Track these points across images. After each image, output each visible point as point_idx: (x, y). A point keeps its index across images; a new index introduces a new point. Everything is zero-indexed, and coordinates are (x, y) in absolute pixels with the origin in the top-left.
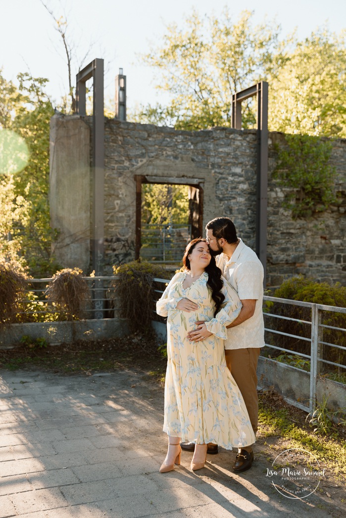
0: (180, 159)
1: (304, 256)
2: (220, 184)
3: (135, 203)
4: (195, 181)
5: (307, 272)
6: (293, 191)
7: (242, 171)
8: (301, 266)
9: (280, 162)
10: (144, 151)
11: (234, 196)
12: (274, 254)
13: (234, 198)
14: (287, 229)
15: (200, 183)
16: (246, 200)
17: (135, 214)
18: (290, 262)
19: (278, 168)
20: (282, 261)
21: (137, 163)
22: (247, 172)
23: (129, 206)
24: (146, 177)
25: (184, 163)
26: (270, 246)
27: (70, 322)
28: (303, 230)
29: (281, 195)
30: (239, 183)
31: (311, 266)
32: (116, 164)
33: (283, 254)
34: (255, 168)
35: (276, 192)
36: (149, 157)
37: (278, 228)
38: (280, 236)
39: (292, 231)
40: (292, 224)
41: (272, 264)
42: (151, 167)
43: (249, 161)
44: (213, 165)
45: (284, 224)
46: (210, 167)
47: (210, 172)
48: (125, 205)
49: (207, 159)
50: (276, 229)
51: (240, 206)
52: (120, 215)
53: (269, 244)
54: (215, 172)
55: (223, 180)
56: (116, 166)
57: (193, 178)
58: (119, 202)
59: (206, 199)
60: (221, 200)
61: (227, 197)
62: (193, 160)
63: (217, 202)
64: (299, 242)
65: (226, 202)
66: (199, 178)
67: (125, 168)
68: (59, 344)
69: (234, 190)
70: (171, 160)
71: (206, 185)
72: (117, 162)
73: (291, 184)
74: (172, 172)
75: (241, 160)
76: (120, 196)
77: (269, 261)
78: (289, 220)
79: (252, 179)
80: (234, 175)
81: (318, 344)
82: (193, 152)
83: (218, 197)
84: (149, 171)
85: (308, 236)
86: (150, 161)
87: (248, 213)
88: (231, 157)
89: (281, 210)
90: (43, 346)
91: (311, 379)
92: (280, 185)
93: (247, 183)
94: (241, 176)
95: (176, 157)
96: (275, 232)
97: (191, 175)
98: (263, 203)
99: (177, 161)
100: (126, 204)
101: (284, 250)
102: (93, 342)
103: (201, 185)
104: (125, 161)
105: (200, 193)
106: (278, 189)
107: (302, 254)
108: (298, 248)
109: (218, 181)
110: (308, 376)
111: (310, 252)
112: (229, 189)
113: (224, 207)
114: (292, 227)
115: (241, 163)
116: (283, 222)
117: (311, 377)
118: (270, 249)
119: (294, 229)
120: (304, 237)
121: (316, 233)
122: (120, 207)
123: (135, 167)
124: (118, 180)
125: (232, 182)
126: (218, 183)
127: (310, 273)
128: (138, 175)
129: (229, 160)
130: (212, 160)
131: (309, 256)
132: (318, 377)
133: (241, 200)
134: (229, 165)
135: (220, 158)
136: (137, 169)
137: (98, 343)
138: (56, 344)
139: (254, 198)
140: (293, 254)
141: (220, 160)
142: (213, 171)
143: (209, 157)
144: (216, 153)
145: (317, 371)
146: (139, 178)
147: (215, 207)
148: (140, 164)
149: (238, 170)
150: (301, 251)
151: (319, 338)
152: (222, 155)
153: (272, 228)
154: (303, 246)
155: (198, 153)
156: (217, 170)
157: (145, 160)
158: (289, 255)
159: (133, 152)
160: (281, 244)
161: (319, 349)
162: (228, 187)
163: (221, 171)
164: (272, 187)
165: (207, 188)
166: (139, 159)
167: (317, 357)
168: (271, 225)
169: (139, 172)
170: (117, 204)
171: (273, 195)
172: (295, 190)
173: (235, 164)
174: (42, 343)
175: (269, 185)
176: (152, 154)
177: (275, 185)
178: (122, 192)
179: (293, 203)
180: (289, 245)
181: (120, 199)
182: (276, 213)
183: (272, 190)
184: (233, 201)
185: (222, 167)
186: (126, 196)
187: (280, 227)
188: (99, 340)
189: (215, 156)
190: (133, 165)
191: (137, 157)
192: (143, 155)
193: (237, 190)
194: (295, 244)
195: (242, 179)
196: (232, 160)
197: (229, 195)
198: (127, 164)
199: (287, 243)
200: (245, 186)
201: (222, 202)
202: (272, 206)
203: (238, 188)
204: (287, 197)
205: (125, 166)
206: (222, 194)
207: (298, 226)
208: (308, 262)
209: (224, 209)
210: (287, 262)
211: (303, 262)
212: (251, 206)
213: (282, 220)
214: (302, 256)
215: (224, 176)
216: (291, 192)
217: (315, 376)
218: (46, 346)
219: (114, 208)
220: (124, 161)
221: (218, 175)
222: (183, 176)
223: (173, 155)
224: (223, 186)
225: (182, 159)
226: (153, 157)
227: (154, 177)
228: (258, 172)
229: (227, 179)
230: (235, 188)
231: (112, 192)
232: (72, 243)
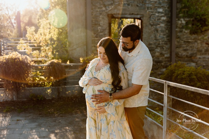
0: (131, 6)
1: (196, 53)
2: (151, 17)
3: (108, 28)
4: (139, 16)
5: (198, 61)
6: (190, 20)
7: (163, 10)
8: (195, 58)
9: (183, 5)
10: (112, 2)
11: (159, 23)
12: (180, 52)
13: (159, 24)
14: (187, 39)
15: (141, 17)
16: (165, 25)
17: (108, 33)
18: (189, 56)
19: (182, 8)
20: (184, 55)
21: (109, 8)
22: (165, 11)
23: (105, 29)
24: (114, 15)
25: (132, 7)
26: (178, 49)
27: (57, 87)
28: (196, 40)
29: (184, 22)
30: (162, 16)
31: (200, 58)
32: (98, 9)
33: (185, 52)
34: (170, 9)
35: (181, 21)
36: (115, 5)
37: (182, 39)
38: (183, 43)
39: (190, 40)
40: (190, 37)
41: (179, 57)
42: (116, 10)
43: (167, 5)
44: (148, 8)
45: (185, 37)
46: (146, 9)
47: (146, 12)
48: (103, 29)
49: (145, 5)
50: (181, 40)
51: (162, 28)
52: (101, 34)
53: (177, 47)
54: (149, 12)
55: (153, 16)
56: (98, 10)
57: (137, 14)
58: (100, 27)
59: (144, 25)
60: (152, 26)
61: (155, 24)
62: (137, 6)
63: (150, 26)
64: (194, 46)
65: (155, 26)
66: (141, 15)
67: (103, 11)
68: (51, 98)
69: (159, 20)
70: (126, 6)
71: (144, 18)
72: (99, 8)
73: (189, 16)
74: (127, 12)
75: (162, 5)
76: (101, 25)
77: (177, 56)
78: (188, 35)
79: (168, 14)
80: (159, 12)
81: (167, 108)
82: (137, 2)
83: (150, 24)
84: (115, 12)
85: (199, 43)
86: (116, 7)
87: (166, 32)
88: (158, 3)
89: (184, 30)
91: (163, 132)
92: (184, 17)
93: (166, 16)
94: (162, 13)
95: (129, 5)
96: (181, 41)
97: (136, 13)
98: (174, 26)
99: (129, 7)
100: (104, 28)
101: (185, 50)
102: (69, 97)
103: (142, 18)
104: (103, 8)
105: (142, 22)
106: (182, 19)
107: (195, 52)
108: (193, 49)
109: (151, 16)
110: (162, 129)
111: (199, 51)
112: (156, 20)
113: (153, 29)
114: (189, 38)
115: (163, 7)
116: (185, 36)
117: (164, 130)
118: (178, 50)
119: (191, 39)
120: (196, 44)
121: (203, 42)
122: (101, 30)
123: (108, 10)
124: (100, 17)
125: (158, 16)
126: (150, 17)
127: (199, 62)
128: (110, 14)
129: (156, 5)
130: (147, 5)
131: (199, 53)
132: (167, 131)
133: (163, 25)
134: (156, 8)
135: (152, 4)
136: (109, 11)
137: (71, 98)
138: (49, 98)
139: (169, 24)
140: (190, 52)
141: (151, 5)
142: (148, 11)
143: (146, 4)
144: (150, 2)
145: (167, 127)
146: (110, 16)
147: (149, 29)
148: (110, 8)
149: (161, 10)
150: (194, 51)
151: (168, 105)
152: (153, 3)
153: (179, 39)
154: (196, 48)
155: (140, 2)
156: (150, 11)
157: (113, 7)
158: (188, 53)
159: (107, 3)
160: (184, 47)
161: (168, 112)
162: (155, 19)
163: (152, 11)
164: (179, 18)
165: (145, 19)
166: (110, 6)
167: (167, 117)
168: (179, 38)
169: (110, 13)
170: (99, 29)
171: (180, 22)
172: (192, 19)
173: (159, 7)
175: (177, 17)
176: (117, 4)
177: (180, 17)
178: (101, 23)
179: (190, 26)
180: (188, 48)
181: (101, 26)
182: (181, 32)
183: (179, 20)
184: (158, 26)
185: (153, 9)
186: (104, 24)
187: (183, 38)
188: (72, 97)
189: (149, 3)
190: (107, 9)
191: (109, 5)
192: (112, 4)
193: (160, 20)
194: (191, 47)
195: (163, 15)
196: (157, 5)
197: (156, 23)
198: (104, 9)
199: (187, 46)
200: (164, 18)
201: (153, 27)
202: (179, 28)
203: (161, 19)
204: (187, 23)
205: (103, 10)
206: (152, 22)
207: (193, 38)
208: (198, 56)
209: (154, 30)
210: (187, 56)
211: (195, 56)
212: (168, 28)
213: (184, 35)
214: (195, 53)
215: (153, 13)
216: (189, 20)
217: (165, 130)
219: (98, 31)
220: (102, 7)
221: (150, 13)
222: (132, 14)
223: (127, 4)
224: (153, 18)
225: (132, 6)
226: (117, 5)
227: (117, 15)
228: (171, 11)
229: (155, 15)
230: (159, 19)
231: (97, 23)
232: (77, 48)
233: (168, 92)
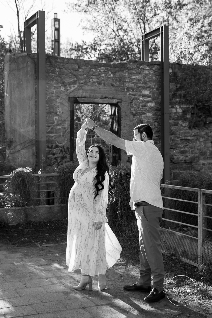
0: (103, 85)
1: (198, 157)
2: (133, 103)
3: (69, 119)
4: (115, 101)
5: (201, 169)
6: (189, 107)
7: (150, 93)
8: (196, 164)
9: (179, 86)
10: (75, 79)
11: (144, 112)
12: (176, 156)
13: (144, 113)
14: (185, 136)
15: (118, 102)
16: (153, 115)
17: (69, 127)
18: (188, 162)
19: (177, 90)
20: (182, 160)
21: (71, 88)
22: (153, 94)
23: (65, 121)
24: (77, 98)
25: (106, 87)
26: (172, 150)
27: (23, 208)
28: (197, 137)
29: (180, 110)
30: (148, 102)
31: (204, 164)
32: (54, 89)
33: (182, 156)
34: (160, 91)
35: (176, 109)
36: (79, 83)
37: (178, 136)
38: (179, 142)
39: (189, 138)
40: (189, 133)
41: (174, 163)
42: (81, 91)
43: (155, 86)
44: (128, 89)
45: (183, 133)
46: (126, 90)
47: (126, 94)
48: (61, 120)
49: (123, 84)
50: (176, 137)
51: (149, 119)
52: (58, 127)
53: (171, 148)
54: (130, 94)
55: (135, 100)
56: (55, 91)
57: (113, 98)
58: (57, 117)
59: (123, 114)
60: (134, 115)
61: (139, 113)
62: (112, 85)
63: (132, 116)
64: (195, 146)
65: (138, 116)
66: (117, 99)
67: (61, 92)
68: (15, 224)
69: (144, 107)
70: (96, 86)
71: (123, 104)
73: (188, 102)
74: (97, 95)
75: (149, 85)
76: (58, 113)
77: (171, 161)
78: (186, 129)
79: (158, 99)
80: (144, 96)
81: (203, 217)
82: (112, 79)
83: (132, 113)
84: (80, 93)
85: (201, 142)
86: (80, 86)
87: (155, 125)
88: (142, 82)
89: (180, 122)
90: (4, 226)
91: (199, 243)
92: (179, 103)
93: (154, 102)
94: (149, 97)
95: (100, 83)
96: (176, 139)
97: (111, 96)
98: (166, 117)
99: (101, 86)
100: (63, 119)
101: (183, 152)
102: (40, 222)
103: (119, 104)
104: (62, 87)
105: (119, 110)
106: (177, 106)
107: (197, 155)
108: (194, 150)
109: (132, 101)
110: (197, 241)
111: (203, 153)
112: (140, 107)
113: (136, 120)
114: (189, 135)
115: (149, 87)
116: (182, 131)
117: (199, 241)
118: (173, 152)
120: (198, 142)
121: (208, 140)
122: (58, 122)
123: (69, 91)
124: (56, 101)
125: (143, 101)
126: (132, 102)
127: (203, 170)
128: (72, 97)
129: (140, 85)
130: (127, 85)
131: (202, 157)
132: (203, 241)
133: (149, 114)
134: (140, 88)
135: (133, 83)
136: (70, 92)
137: (44, 223)
138: (13, 224)
139: (159, 113)
140: (190, 156)
141: (133, 85)
142: (128, 93)
143: (124, 83)
144: (130, 80)
145: (203, 237)
146: (73, 99)
147: (130, 120)
148: (73, 89)
149: (147, 92)
150: (196, 153)
151: (204, 214)
152: (135, 81)
153: (173, 136)
154: (198, 149)
155: (116, 80)
156: (131, 93)
157: (76, 86)
158: (187, 156)
159: (67, 80)
160: (181, 148)
161: (204, 221)
162: (139, 105)
163: (134, 93)
164: (173, 105)
165: (124, 106)
166: (72, 85)
167: (203, 227)
168: (173, 134)
169: (72, 95)
170: (56, 119)
171: (174, 110)
173: (144, 88)
174: (3, 224)
175: (170, 103)
176: (82, 82)
177: (175, 103)
178: (59, 110)
179: (189, 116)
180: (186, 149)
181: (58, 115)
182: (176, 124)
183: (173, 107)
184: (143, 116)
185: (135, 90)
186: (62, 113)
187: (179, 135)
188: (45, 221)
189: (130, 82)
190: (68, 90)
191: (70, 83)
192: (74, 82)
193: (147, 107)
194: (191, 148)
195: (150, 99)
196: (142, 85)
197: (140, 111)
198: (63, 89)
199: (185, 147)
200: (152, 105)
201: (135, 117)
202: (173, 119)
203: (147, 106)
204: (185, 112)
206: (135, 110)
207: (193, 134)
208: (202, 162)
209: (137, 122)
210: (185, 162)
211: (198, 162)
212: (157, 119)
213: (181, 130)
214: (196, 157)
215: (136, 97)
216: (187, 108)
217: (201, 241)
218: (6, 226)
219: (54, 123)
220: (60, 87)
221: (132, 96)
222: (105, 98)
223: (97, 82)
224: (136, 105)
225: (104, 85)
226: (82, 83)
227: (83, 99)
228: (162, 94)
229: (139, 99)
230: (145, 106)
231: (52, 110)
232: (22, 149)
233: (203, 201)
